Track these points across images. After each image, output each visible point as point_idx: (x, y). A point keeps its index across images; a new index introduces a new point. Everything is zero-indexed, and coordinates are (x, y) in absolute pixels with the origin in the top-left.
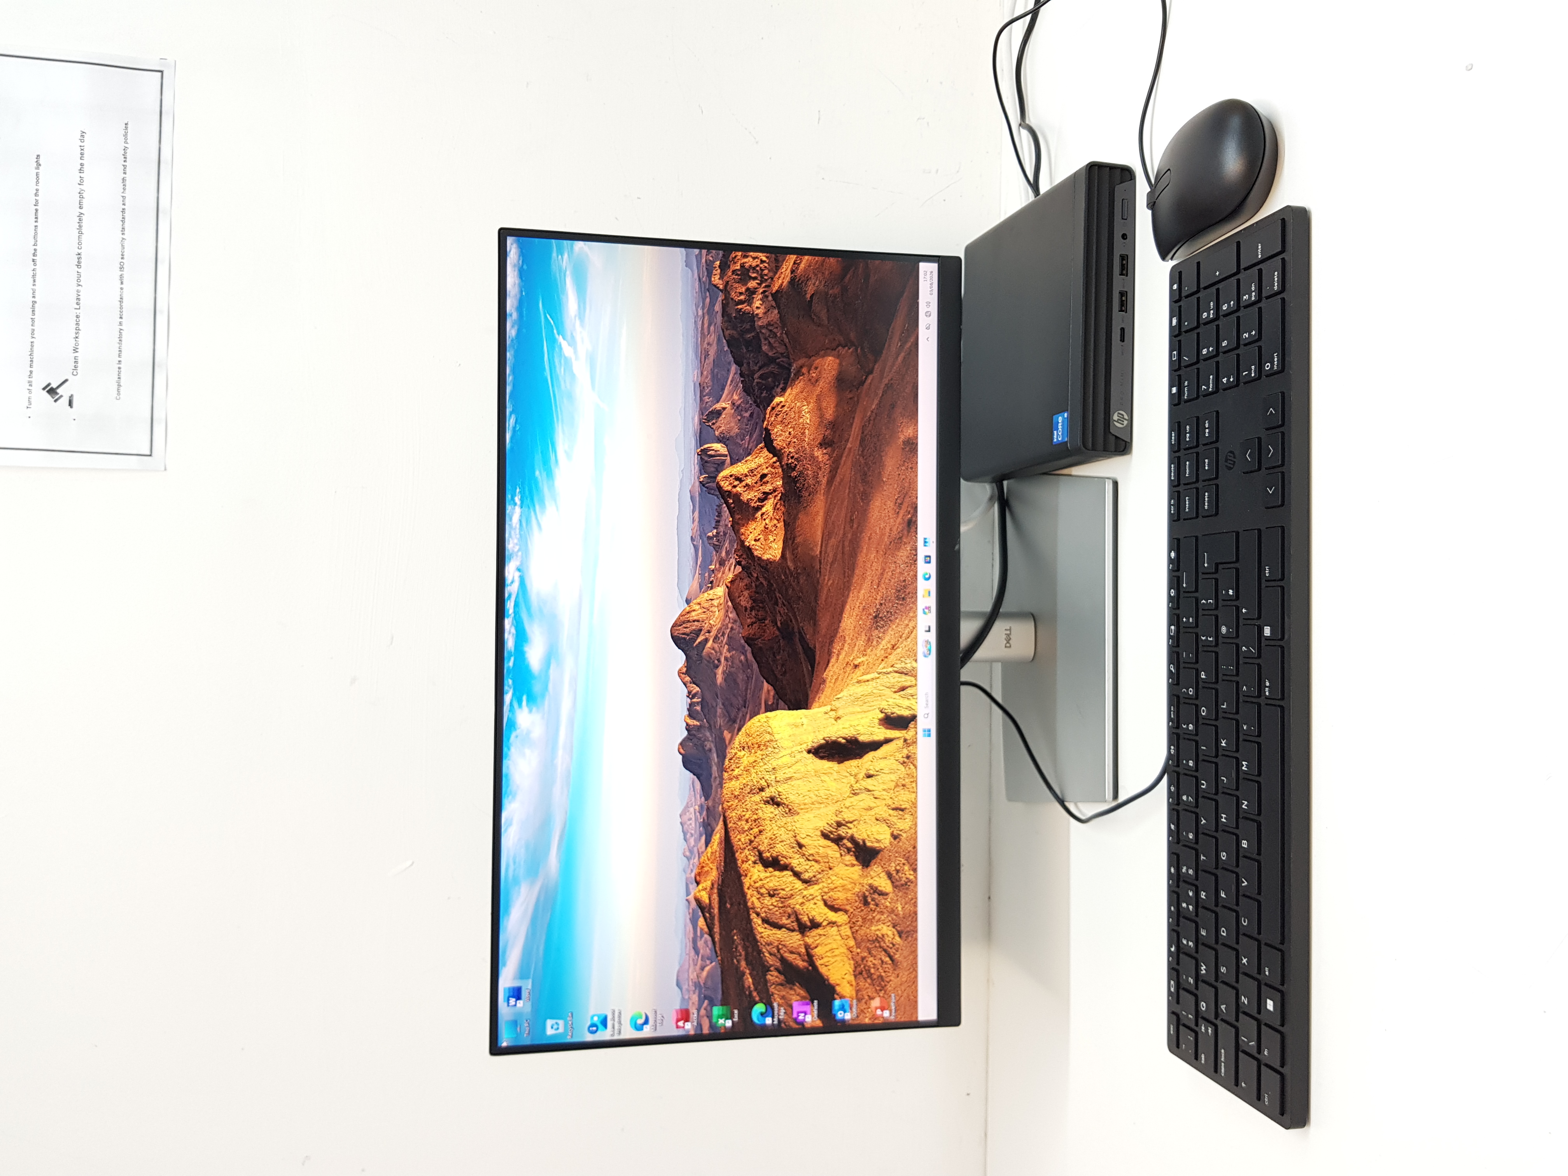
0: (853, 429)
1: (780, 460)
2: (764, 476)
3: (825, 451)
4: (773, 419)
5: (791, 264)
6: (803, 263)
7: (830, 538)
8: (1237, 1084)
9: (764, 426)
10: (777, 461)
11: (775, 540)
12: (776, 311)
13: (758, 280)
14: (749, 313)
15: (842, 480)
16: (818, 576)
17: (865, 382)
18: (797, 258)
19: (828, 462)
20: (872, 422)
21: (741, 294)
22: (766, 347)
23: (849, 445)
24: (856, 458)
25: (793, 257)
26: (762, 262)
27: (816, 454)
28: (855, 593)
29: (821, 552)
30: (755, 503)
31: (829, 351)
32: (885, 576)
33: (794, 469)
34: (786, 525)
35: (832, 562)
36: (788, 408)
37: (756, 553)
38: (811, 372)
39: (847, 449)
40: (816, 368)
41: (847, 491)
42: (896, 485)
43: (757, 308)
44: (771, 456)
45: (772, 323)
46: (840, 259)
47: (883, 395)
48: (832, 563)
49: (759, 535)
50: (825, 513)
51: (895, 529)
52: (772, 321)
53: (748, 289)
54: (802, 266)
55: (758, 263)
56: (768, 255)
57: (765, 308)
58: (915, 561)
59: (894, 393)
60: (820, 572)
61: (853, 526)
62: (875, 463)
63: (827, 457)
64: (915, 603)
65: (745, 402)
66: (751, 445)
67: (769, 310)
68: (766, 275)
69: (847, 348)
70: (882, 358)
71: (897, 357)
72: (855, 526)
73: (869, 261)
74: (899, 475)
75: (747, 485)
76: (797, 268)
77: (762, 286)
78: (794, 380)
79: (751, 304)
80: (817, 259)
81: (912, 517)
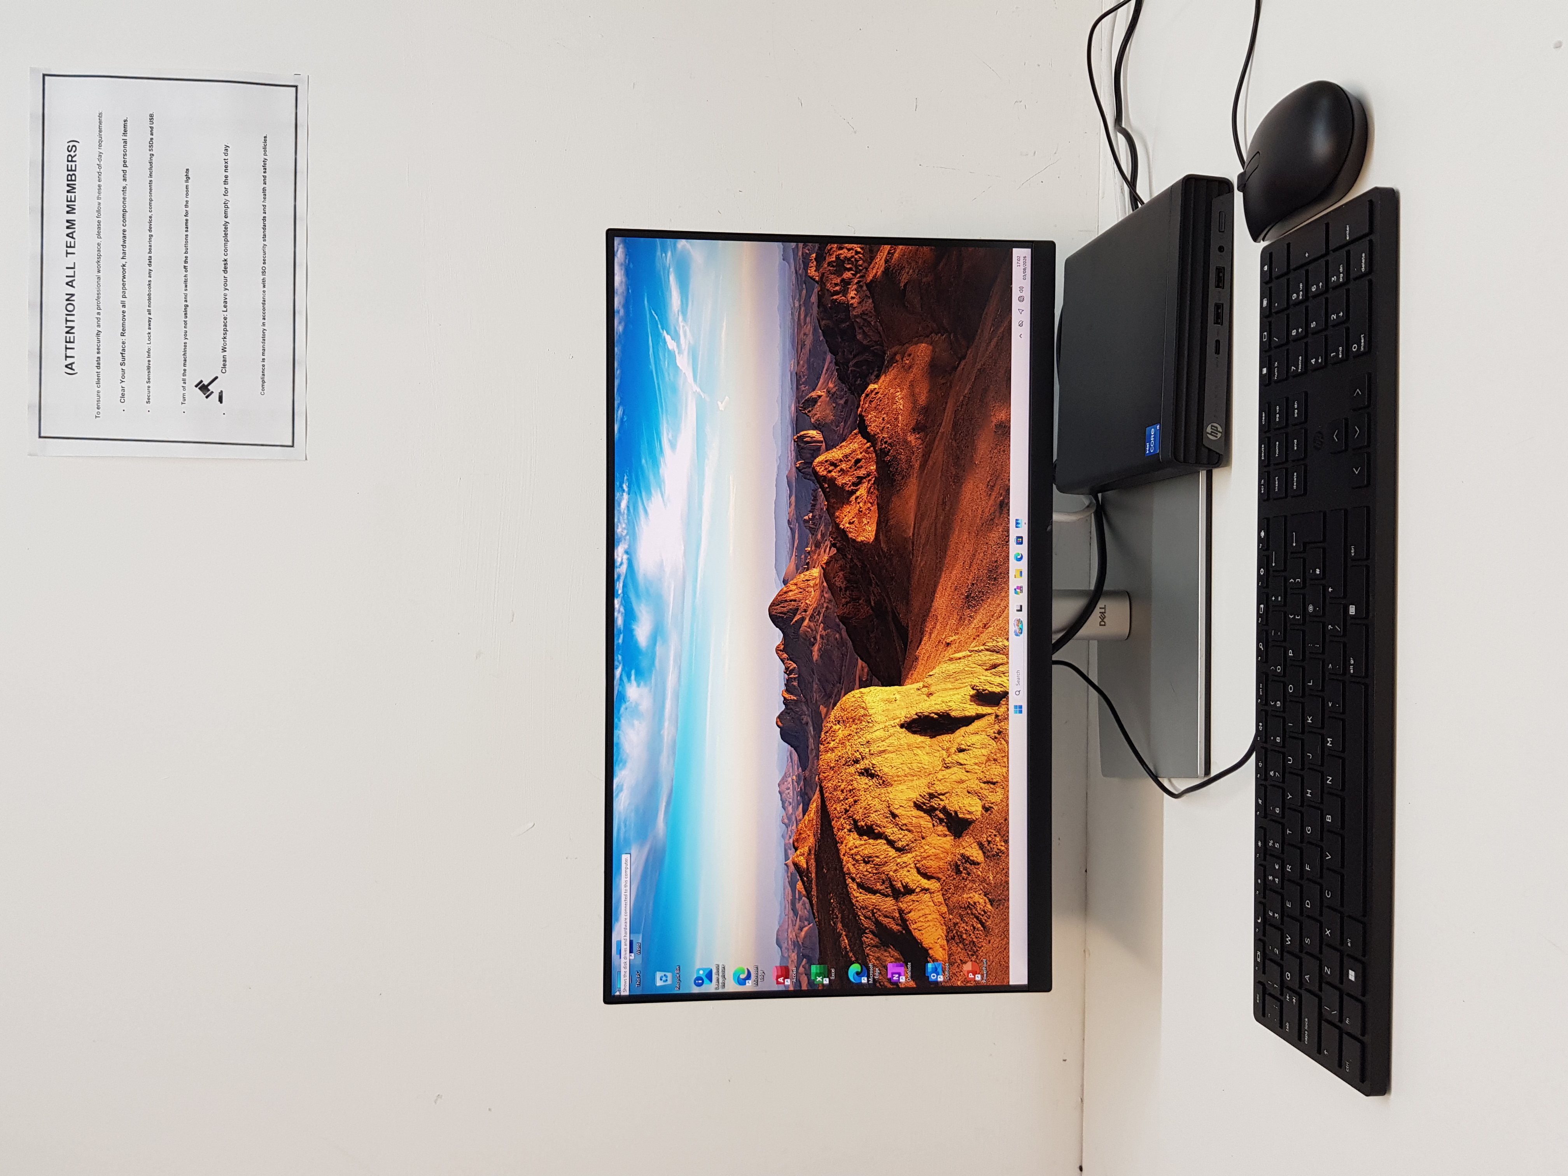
0: (946, 414)
1: (874, 445)
2: (858, 461)
3: (917, 436)
4: (867, 405)
5: (886, 254)
6: (897, 252)
7: (922, 520)
8: (1319, 1051)
9: (859, 412)
10: (871, 446)
11: (868, 522)
12: (870, 301)
13: (853, 271)
14: (844, 303)
15: (934, 464)
16: (911, 557)
17: (957, 368)
18: (891, 247)
19: (921, 447)
20: (964, 407)
21: (836, 285)
22: (861, 336)
23: (942, 430)
24: (948, 442)
25: (887, 247)
26: (857, 253)
27: (909, 439)
28: (947, 574)
29: (913, 535)
30: (850, 487)
31: (922, 338)
32: (977, 557)
33: (887, 454)
34: (880, 508)
36: (882, 394)
37: (850, 535)
38: (904, 359)
39: (939, 434)
40: (910, 355)
41: (940, 475)
42: (988, 468)
43: (853, 298)
44: (866, 441)
45: (866, 312)
46: (933, 247)
47: (975, 379)
48: (924, 545)
49: (853, 518)
50: (918, 496)
51: (987, 510)
52: (866, 310)
53: (843, 280)
54: (896, 255)
55: (853, 254)
56: (863, 246)
57: (860, 297)
58: (1007, 542)
59: (987, 377)
60: (913, 554)
61: (945, 508)
62: (968, 446)
63: (920, 441)
64: (1007, 582)
65: (840, 389)
66: (846, 431)
67: (863, 300)
68: (861, 266)
69: (940, 335)
70: (975, 344)
71: (990, 342)
72: (947, 508)
73: (962, 248)
74: (992, 458)
75: (842, 470)
76: (891, 258)
77: (857, 277)
78: (888, 367)
79: (847, 294)
80: (910, 248)
81: (1004, 499)
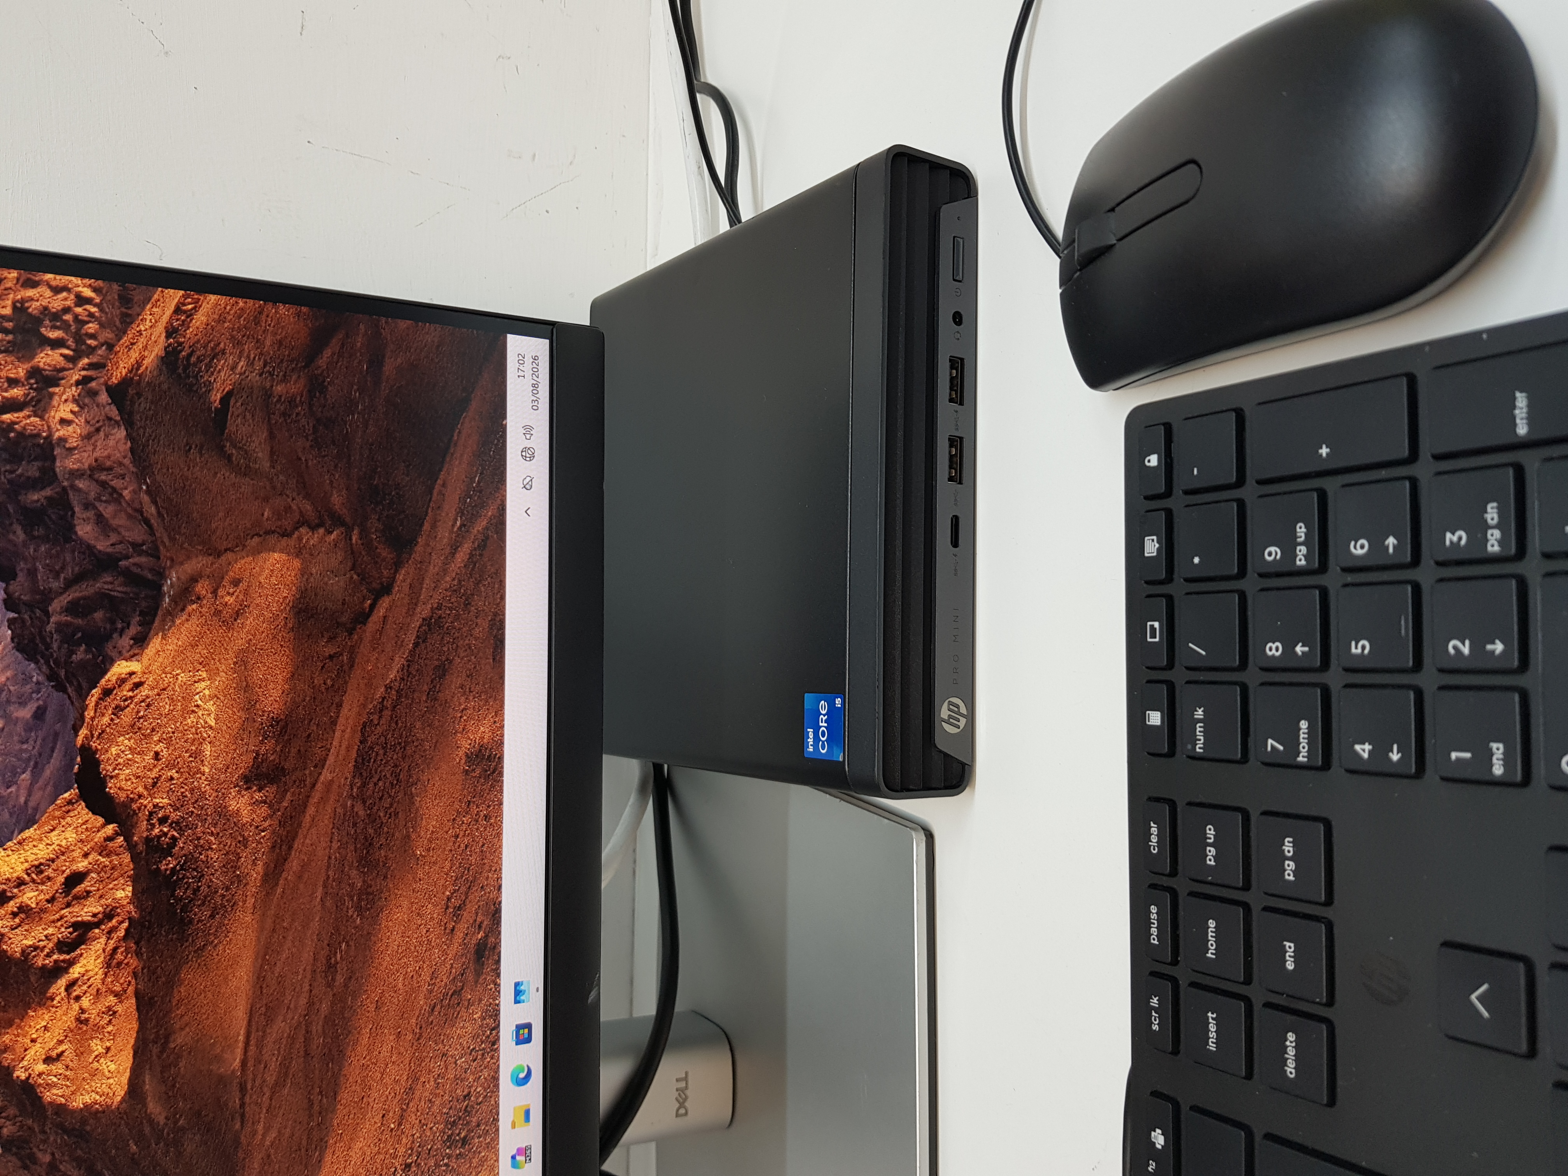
0: (338, 734)
1: (126, 830)
2: (76, 878)
3: (257, 796)
4: (106, 720)
5: (169, 312)
6: (201, 311)
7: (270, 1021)
9: (80, 740)
10: (117, 834)
11: (108, 1049)
12: (121, 433)
13: (68, 348)
14: (38, 435)
15: (304, 866)
16: (238, 1126)
17: (369, 615)
18: (185, 297)
19: (267, 824)
20: (387, 713)
21: (13, 382)
22: (88, 528)
23: (326, 775)
24: (344, 806)
25: (174, 296)
26: (81, 300)
27: (233, 805)
28: (338, 1153)
29: (244, 1063)
30: (48, 955)
31: (272, 539)
32: (418, 1094)
33: (167, 851)
34: (144, 1004)
35: (276, 1083)
36: (152, 688)
37: (48, 1096)
38: (221, 592)
39: (319, 786)
40: (236, 583)
41: (319, 893)
42: (448, 864)
43: (63, 422)
44: (101, 820)
45: (108, 463)
46: (304, 309)
47: (416, 645)
48: (278, 1085)
49: (60, 1042)
50: (256, 959)
51: (445, 969)
52: (109, 457)
53: (35, 372)
54: (200, 319)
55: (68, 303)
56: (100, 283)
57: (87, 422)
58: (494, 1044)
59: (447, 639)
60: (243, 1116)
61: (333, 980)
62: (396, 814)
63: (264, 810)
64: (493, 1145)
65: (21, 677)
66: (37, 796)
67: (98, 430)
68: (93, 336)
69: (321, 531)
70: (416, 556)
71: (453, 554)
72: (340, 979)
73: (383, 319)
74: (457, 836)
75: (23, 909)
76: (185, 324)
77: (80, 365)
78: (171, 615)
79: (45, 410)
80: (241, 304)
81: (487, 936)
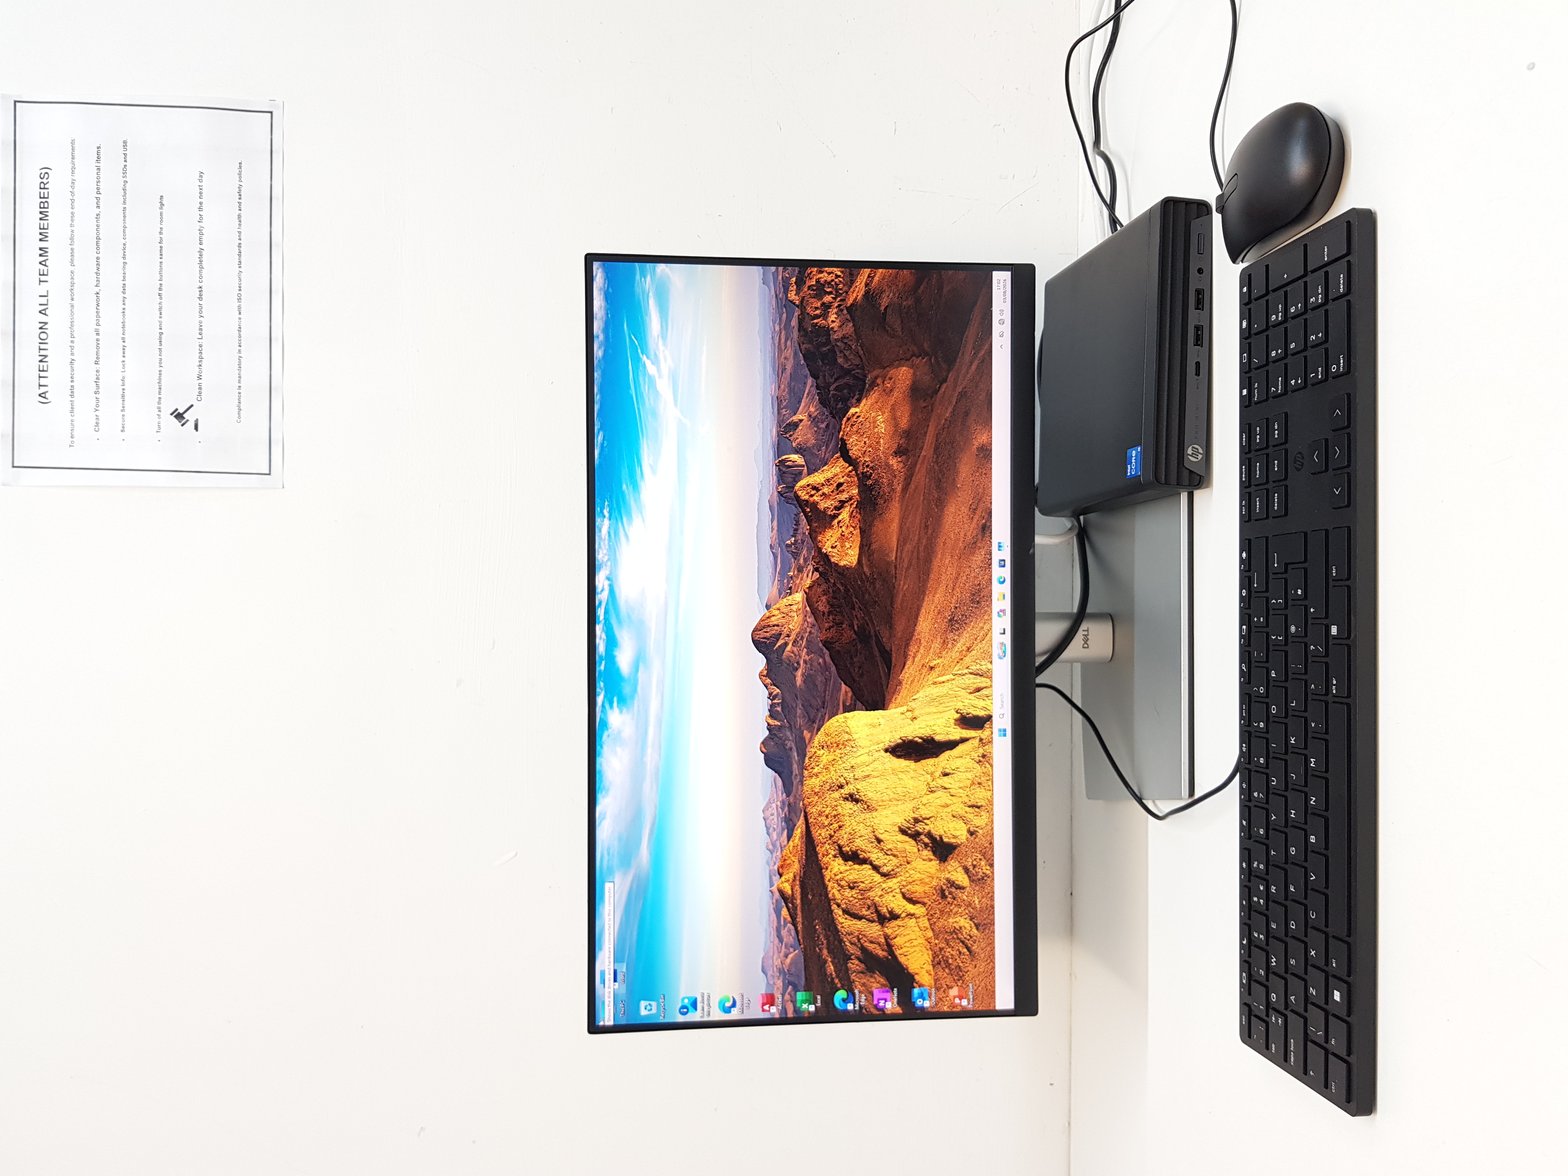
0: (927, 437)
1: (855, 469)
2: (840, 485)
3: (899, 459)
4: (848, 429)
5: (866, 277)
6: (877, 276)
7: (905, 544)
8: (1306, 1073)
9: (840, 436)
10: (852, 470)
12: (851, 324)
13: (833, 294)
14: (825, 327)
15: (916, 488)
16: (894, 581)
17: (938, 391)
18: (871, 271)
19: (902, 470)
20: (946, 430)
21: (816, 308)
22: (841, 360)
23: (923, 453)
24: (930, 465)
25: (867, 271)
26: (837, 276)
27: (891, 463)
28: (930, 597)
29: (896, 558)
30: (832, 511)
31: (903, 362)
32: (959, 580)
33: (869, 477)
34: (862, 532)
35: (908, 567)
36: (863, 418)
37: (833, 560)
38: (886, 382)
39: (921, 457)
40: (890, 379)
41: (922, 498)
42: (970, 491)
43: (833, 321)
44: (847, 465)
45: (847, 336)
46: (913, 271)
47: (956, 403)
48: (908, 569)
49: (836, 542)
50: (900, 520)
51: (969, 534)
52: (847, 333)
53: (823, 304)
54: (876, 279)
55: (833, 278)
56: (843, 269)
57: (840, 321)
58: (990, 565)
59: (968, 401)
60: (896, 577)
61: (927, 532)
62: (950, 469)
63: (901, 465)
64: (990, 606)
65: (822, 413)
66: (827, 455)
67: (843, 324)
68: (841, 289)
69: (920, 358)
70: (956, 367)
71: (971, 365)
72: (930, 532)
73: (943, 271)
74: (973, 481)
75: (824, 494)
76: (871, 282)
77: (837, 300)
78: (869, 391)
79: (827, 318)
80: (890, 271)
81: (986, 522)
